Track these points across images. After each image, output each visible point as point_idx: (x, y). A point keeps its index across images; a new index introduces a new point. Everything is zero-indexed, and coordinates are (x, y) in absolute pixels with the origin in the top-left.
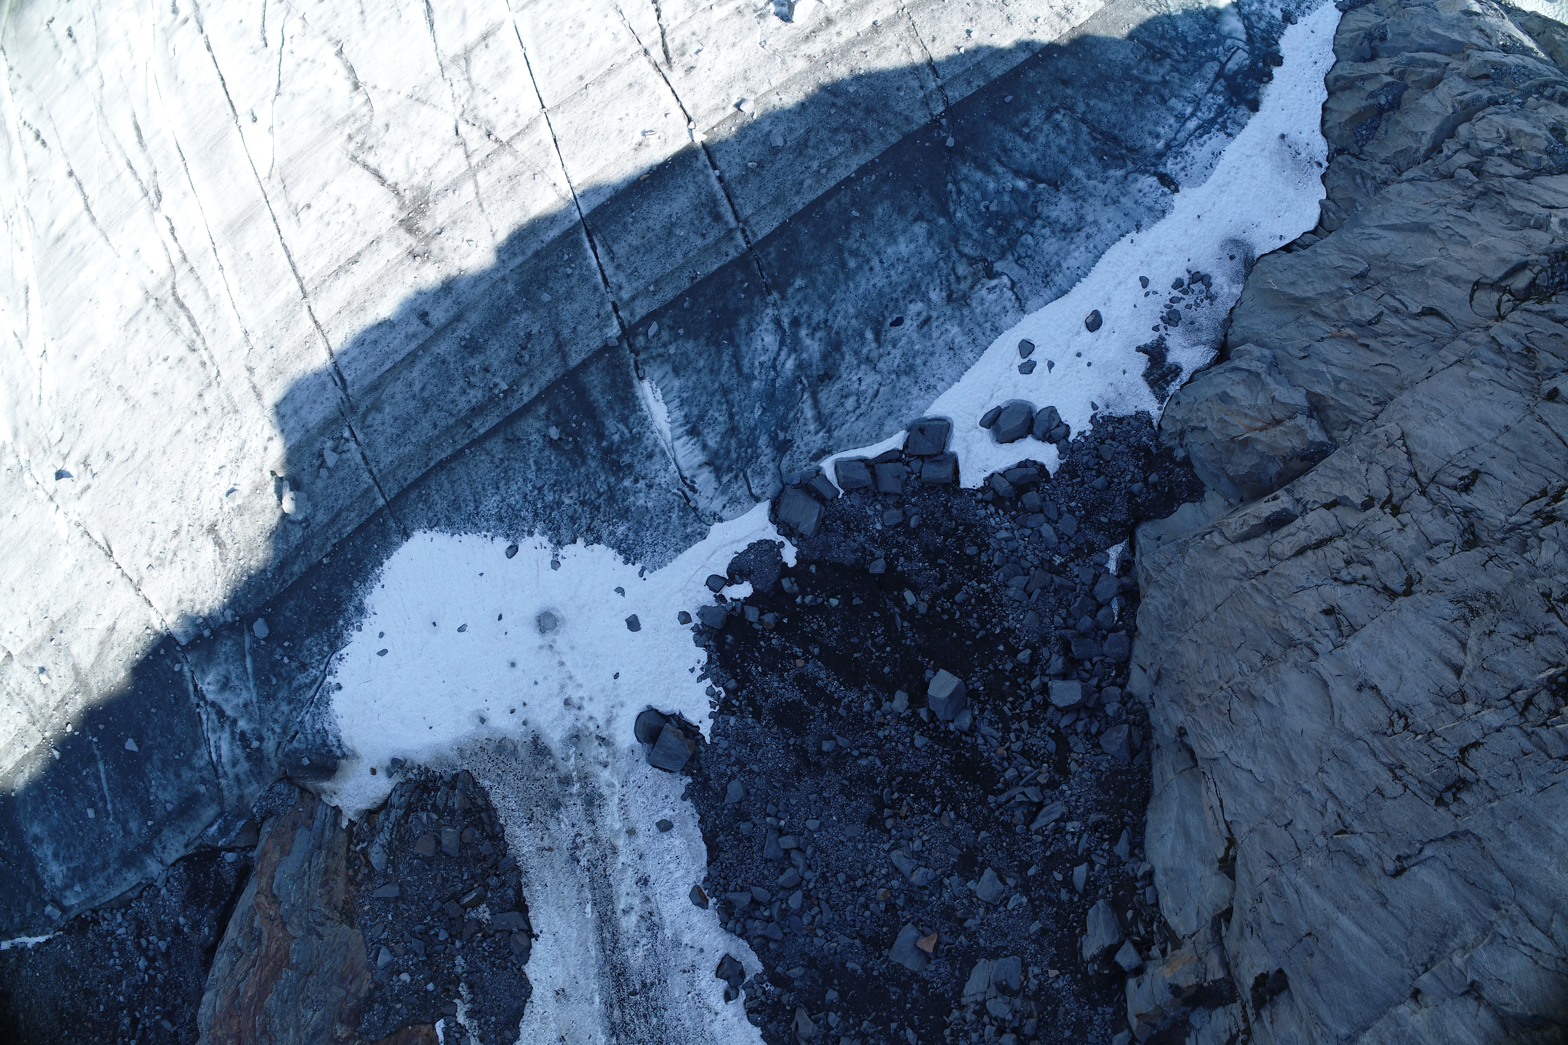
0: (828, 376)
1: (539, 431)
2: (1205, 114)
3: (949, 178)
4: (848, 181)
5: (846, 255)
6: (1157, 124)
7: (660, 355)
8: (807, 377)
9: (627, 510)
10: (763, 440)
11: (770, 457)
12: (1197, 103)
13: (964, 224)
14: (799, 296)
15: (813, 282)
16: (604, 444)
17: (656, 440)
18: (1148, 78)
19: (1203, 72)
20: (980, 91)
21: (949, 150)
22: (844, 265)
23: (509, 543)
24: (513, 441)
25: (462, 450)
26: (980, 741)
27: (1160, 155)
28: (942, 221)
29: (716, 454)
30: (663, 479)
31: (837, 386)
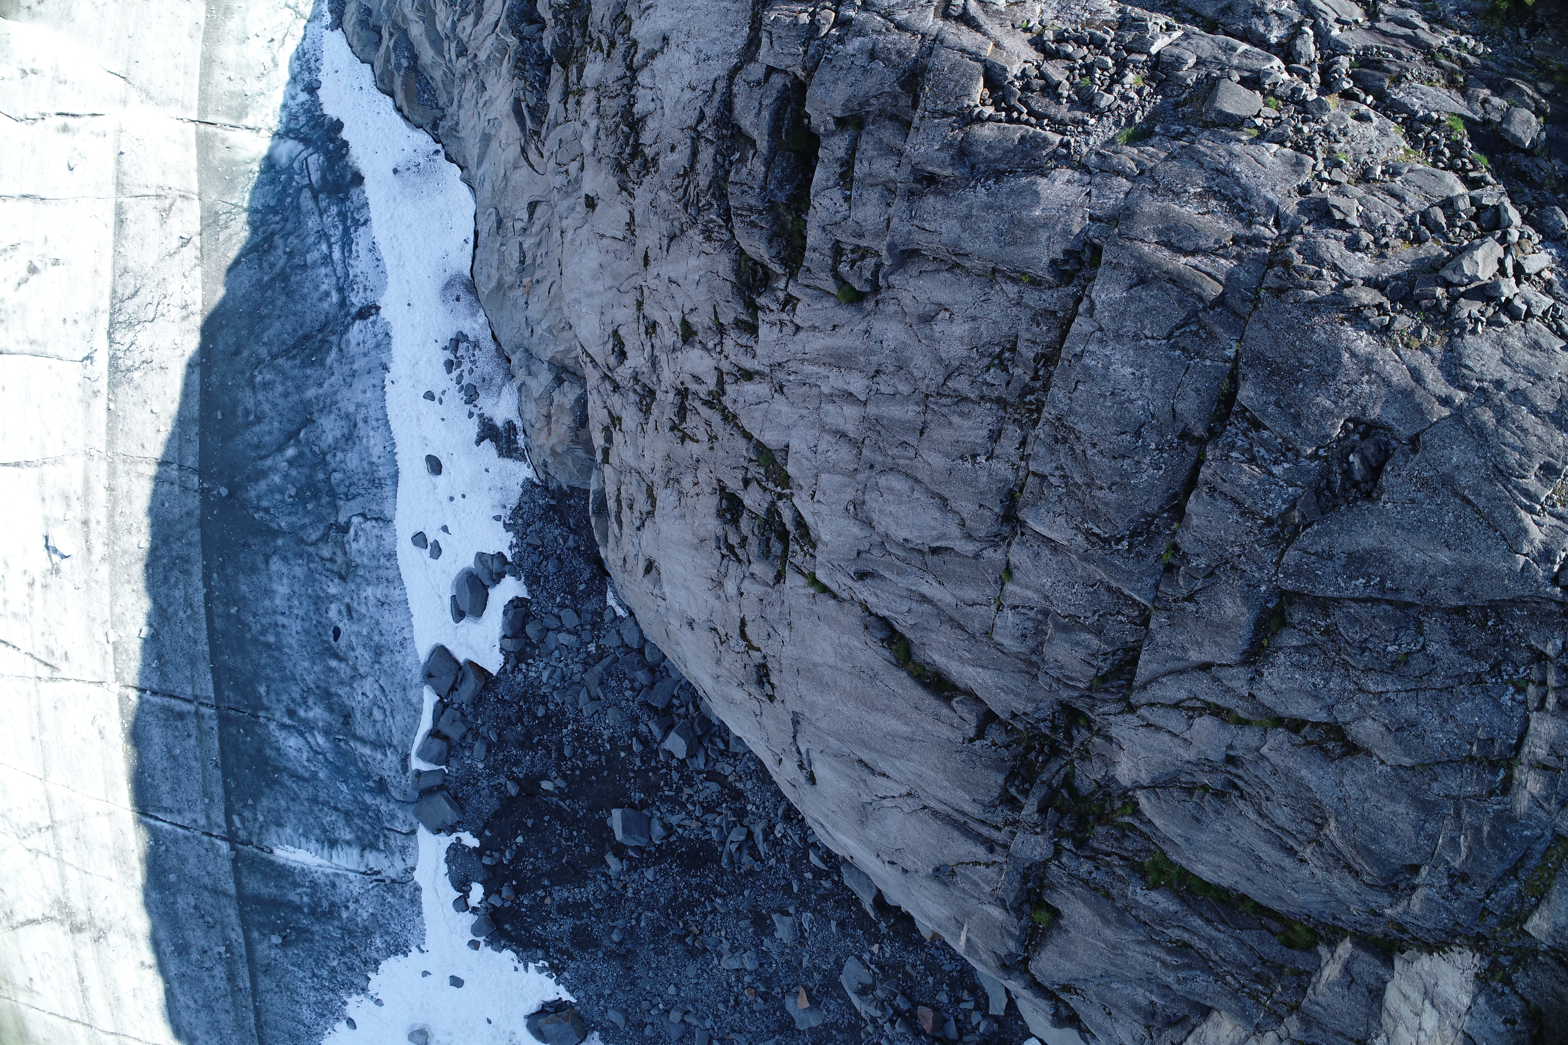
0: (347, 717)
1: (270, 947)
2: (336, 234)
3: (251, 511)
4: (208, 597)
5: (262, 638)
6: (317, 287)
7: (261, 828)
8: (338, 733)
9: (366, 928)
10: (368, 799)
11: (384, 802)
12: (323, 235)
13: (292, 525)
14: (273, 697)
15: (268, 678)
16: (306, 910)
17: (323, 873)
18: (277, 269)
19: (304, 210)
20: (202, 435)
21: (230, 495)
22: (268, 646)
23: (344, 1022)
24: (267, 969)
25: (255, 1007)
26: (680, 831)
27: (343, 303)
28: (280, 542)
29: (358, 838)
30: (356, 888)
31: (358, 716)
